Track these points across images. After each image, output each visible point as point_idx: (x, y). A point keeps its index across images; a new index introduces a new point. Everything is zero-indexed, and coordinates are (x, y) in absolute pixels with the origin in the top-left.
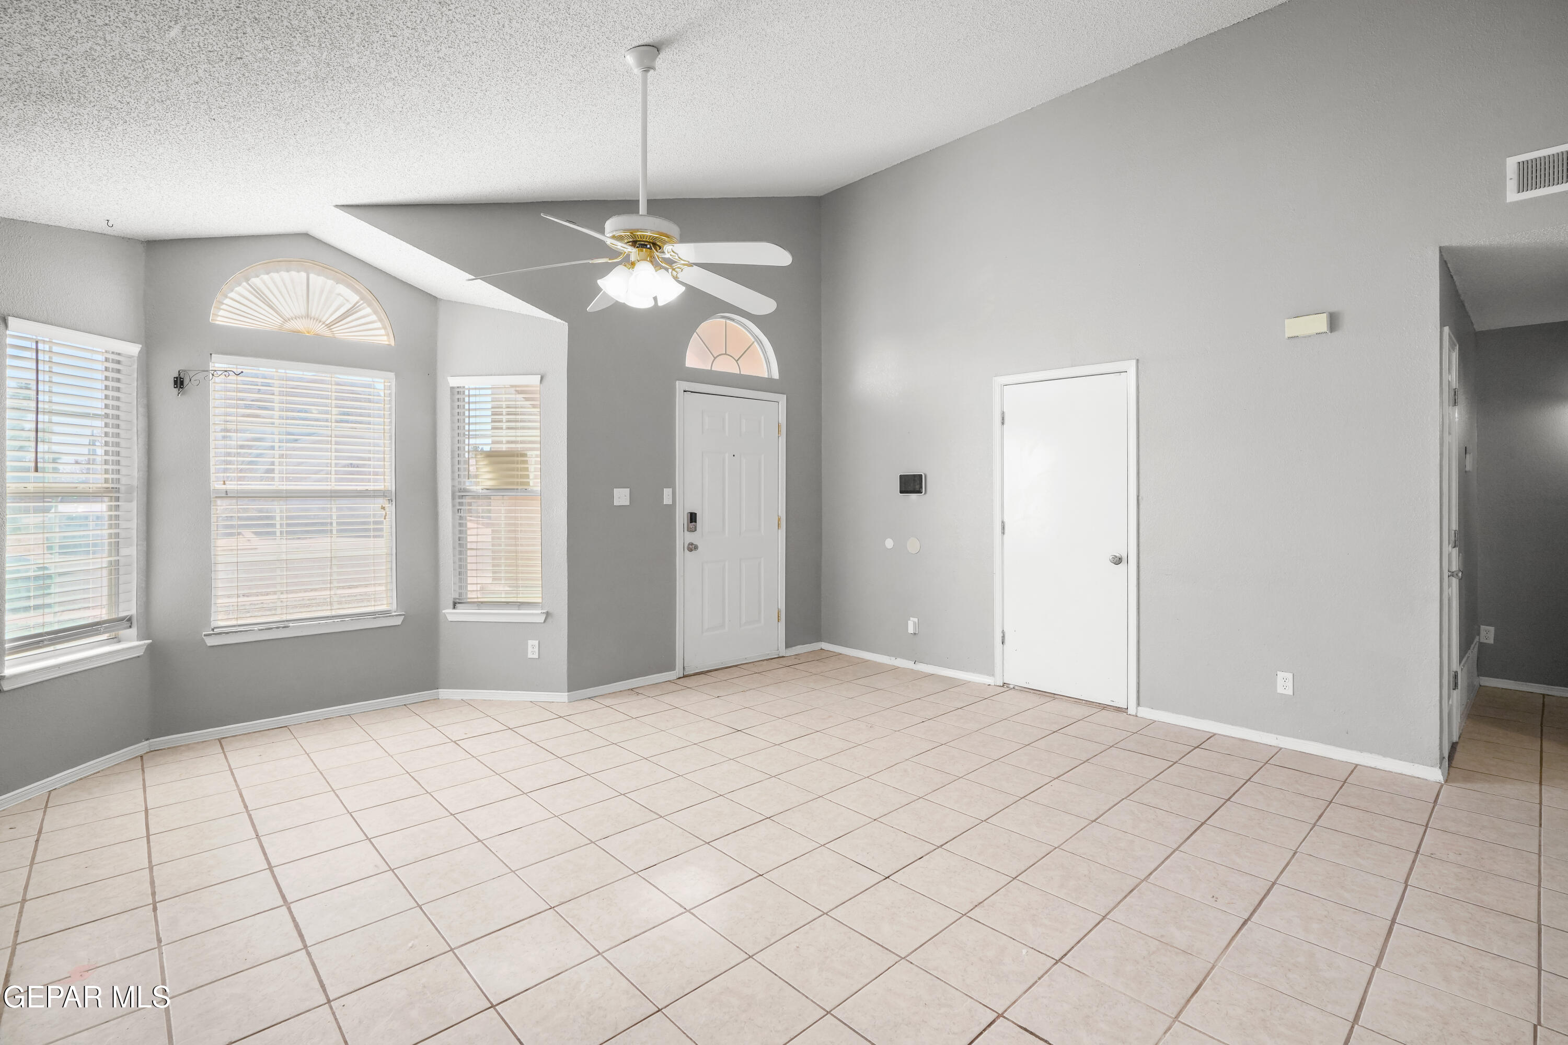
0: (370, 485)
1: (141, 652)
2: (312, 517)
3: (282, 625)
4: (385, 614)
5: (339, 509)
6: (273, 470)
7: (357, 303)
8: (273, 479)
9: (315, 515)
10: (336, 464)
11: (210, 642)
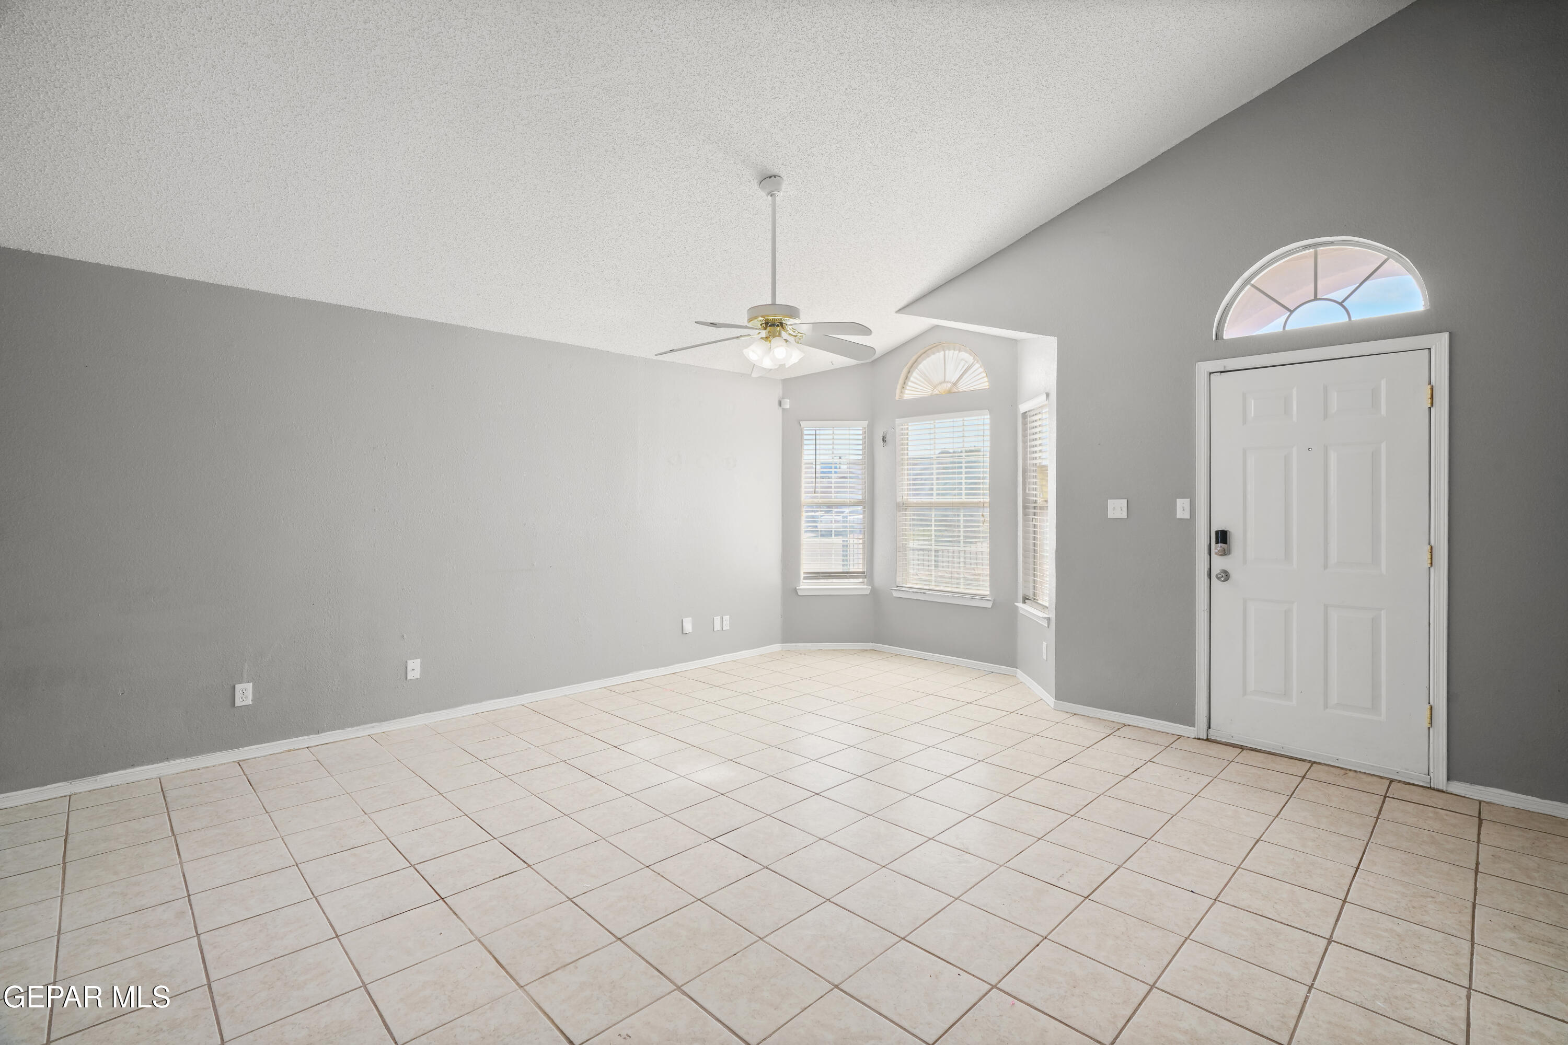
0: (980, 498)
1: (868, 592)
2: (949, 521)
3: (922, 591)
4: (982, 597)
5: (965, 516)
6: (933, 488)
7: (973, 363)
8: (932, 495)
9: (951, 520)
10: (966, 483)
11: (895, 594)
